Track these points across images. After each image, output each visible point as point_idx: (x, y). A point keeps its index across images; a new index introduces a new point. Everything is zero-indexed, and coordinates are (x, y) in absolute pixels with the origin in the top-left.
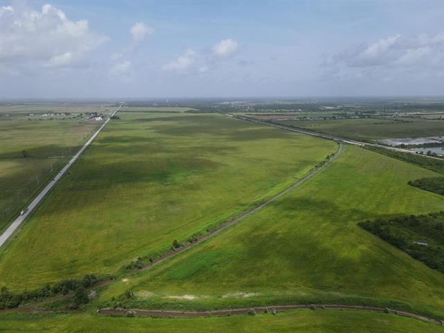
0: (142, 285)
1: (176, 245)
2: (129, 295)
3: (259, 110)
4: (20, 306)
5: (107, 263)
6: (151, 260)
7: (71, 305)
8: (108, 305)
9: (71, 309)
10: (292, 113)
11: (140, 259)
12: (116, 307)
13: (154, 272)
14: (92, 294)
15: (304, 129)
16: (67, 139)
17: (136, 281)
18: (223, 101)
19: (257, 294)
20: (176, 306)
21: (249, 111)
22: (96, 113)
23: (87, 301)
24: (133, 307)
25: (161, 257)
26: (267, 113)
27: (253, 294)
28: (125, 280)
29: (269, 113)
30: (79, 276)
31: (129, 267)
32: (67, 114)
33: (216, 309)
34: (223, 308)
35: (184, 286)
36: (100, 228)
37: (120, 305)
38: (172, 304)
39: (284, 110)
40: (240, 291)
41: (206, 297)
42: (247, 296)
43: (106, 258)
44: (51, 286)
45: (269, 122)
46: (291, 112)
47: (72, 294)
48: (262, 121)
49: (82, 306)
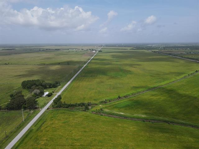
0: (106, 107)
1: (119, 97)
2: (101, 109)
3: (166, 49)
4: (69, 108)
5: (95, 100)
6: (110, 101)
7: (83, 109)
8: (95, 111)
10: (184, 50)
11: (106, 100)
12: (97, 112)
13: (110, 105)
14: (90, 107)
17: (104, 106)
19: (147, 116)
20: (117, 115)
21: (161, 49)
22: (93, 49)
24: (102, 113)
25: (113, 101)
26: (169, 50)
27: (146, 116)
28: (101, 106)
29: (171, 50)
30: (86, 102)
31: (102, 102)
32: (82, 49)
33: (131, 118)
34: (133, 118)
35: (121, 110)
36: (93, 89)
37: (99, 112)
38: (116, 114)
39: (179, 49)
40: (141, 114)
41: (128, 114)
42: (143, 116)
43: (95, 98)
44: (78, 104)
45: (170, 54)
46: (183, 50)
47: (84, 107)
48: (166, 53)
49: (87, 110)
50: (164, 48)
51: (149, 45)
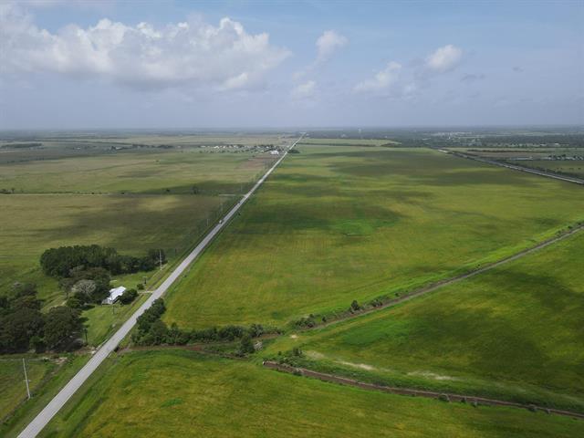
0: (312, 344)
1: (356, 307)
2: (296, 352)
3: (489, 144)
4: (188, 345)
5: (275, 315)
6: (324, 320)
7: (236, 352)
8: (274, 359)
9: (237, 355)
10: (543, 149)
11: (311, 316)
12: (282, 362)
13: (327, 333)
14: (258, 344)
15: (559, 173)
16: (240, 175)
17: (306, 339)
18: (437, 132)
19: (454, 379)
20: (350, 373)
21: (474, 146)
23: (252, 351)
24: (300, 366)
25: (336, 319)
26: (500, 149)
27: (448, 378)
28: (294, 336)
29: (506, 149)
30: (245, 324)
31: (299, 323)
32: (240, 146)
33: (398, 386)
34: (405, 386)
35: (361, 353)
36: (270, 277)
37: (287, 361)
38: (345, 370)
39: (528, 145)
40: (432, 371)
41: (387, 370)
42: (439, 378)
43: (275, 310)
44: (218, 330)
45: (503, 161)
46: (541, 147)
47: (238, 342)
48: (492, 159)
49: (248, 355)
50: (485, 142)
51: (439, 134)
